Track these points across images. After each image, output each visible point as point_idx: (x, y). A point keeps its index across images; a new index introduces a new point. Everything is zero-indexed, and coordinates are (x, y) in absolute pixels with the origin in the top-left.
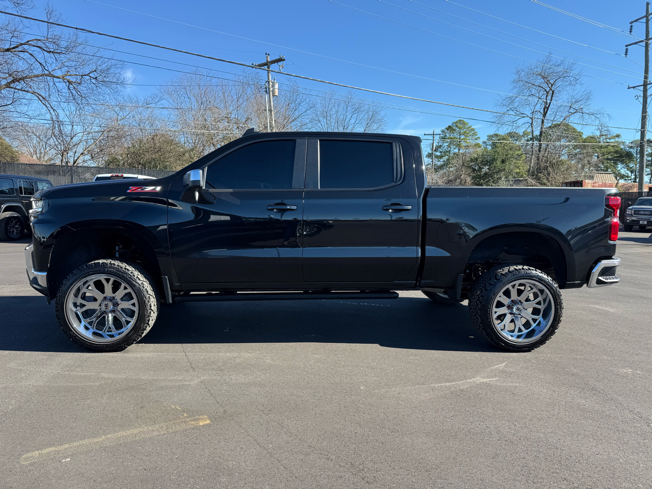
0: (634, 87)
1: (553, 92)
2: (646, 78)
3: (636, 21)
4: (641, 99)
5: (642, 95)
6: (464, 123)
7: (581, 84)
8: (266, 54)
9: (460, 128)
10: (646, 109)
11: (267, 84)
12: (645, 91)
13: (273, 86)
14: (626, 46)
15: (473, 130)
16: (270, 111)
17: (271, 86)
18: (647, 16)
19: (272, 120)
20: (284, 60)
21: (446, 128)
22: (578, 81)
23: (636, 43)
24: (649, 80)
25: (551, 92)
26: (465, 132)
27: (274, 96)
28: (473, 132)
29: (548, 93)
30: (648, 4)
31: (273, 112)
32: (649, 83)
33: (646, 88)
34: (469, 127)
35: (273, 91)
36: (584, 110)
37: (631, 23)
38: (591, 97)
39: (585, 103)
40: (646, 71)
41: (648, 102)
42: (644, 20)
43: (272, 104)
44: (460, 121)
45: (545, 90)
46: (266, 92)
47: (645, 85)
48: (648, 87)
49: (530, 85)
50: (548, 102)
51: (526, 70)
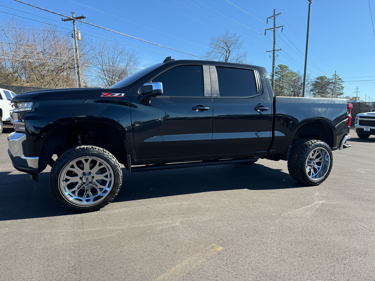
0: (269, 51)
2: (274, 47)
3: (270, 18)
4: (272, 58)
5: (272, 56)
7: (243, 48)
8: (72, 13)
10: (274, 63)
11: (73, 32)
12: (274, 54)
13: (77, 34)
14: (265, 30)
16: (76, 49)
17: (76, 33)
18: (274, 16)
19: (77, 55)
20: (85, 18)
22: (241, 47)
23: (269, 29)
24: (275, 48)
25: (229, 51)
27: (78, 40)
29: (227, 51)
30: (274, 10)
31: (78, 50)
32: (275, 50)
35: (78, 37)
37: (267, 19)
38: (246, 55)
39: (244, 58)
40: (274, 44)
41: (275, 59)
42: (273, 18)
43: (77, 45)
45: (226, 50)
46: (72, 37)
47: (274, 51)
48: (275, 52)
49: (218, 46)
50: (227, 57)
51: (217, 38)
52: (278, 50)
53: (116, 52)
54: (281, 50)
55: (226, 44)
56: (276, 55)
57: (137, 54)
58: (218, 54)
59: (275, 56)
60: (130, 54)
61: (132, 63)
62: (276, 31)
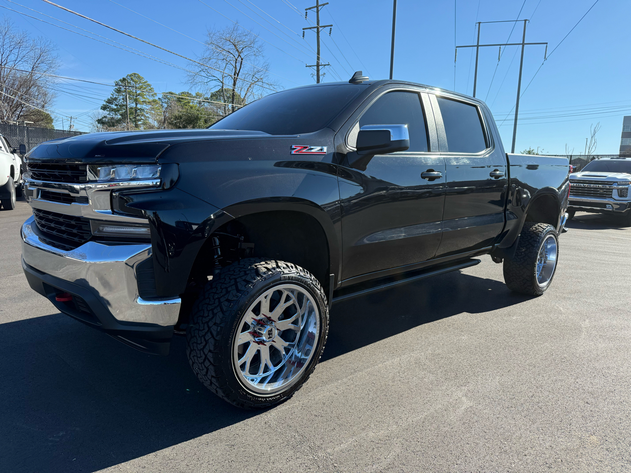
0: (310, 66)
1: (242, 60)
2: (318, 58)
3: (310, 9)
4: (315, 77)
5: (316, 72)
6: (139, 77)
7: (263, 56)
9: (135, 82)
12: (318, 71)
14: (303, 29)
15: (149, 85)
18: (317, 7)
21: (120, 80)
22: (260, 53)
23: (310, 28)
25: (239, 59)
26: (142, 87)
28: (149, 88)
29: (237, 59)
32: (320, 64)
33: (319, 68)
34: (145, 82)
36: (264, 80)
37: (306, 10)
39: (265, 73)
40: (318, 53)
42: (315, 9)
44: (135, 74)
45: (235, 57)
47: (318, 66)
48: (320, 67)
49: (219, 49)
50: (238, 68)
51: (218, 34)
52: (325, 65)
53: (7, 41)
54: (329, 65)
55: (235, 46)
56: (321, 73)
57: (55, 49)
58: (220, 62)
59: (320, 74)
60: (39, 47)
61: (43, 67)
62: (320, 33)
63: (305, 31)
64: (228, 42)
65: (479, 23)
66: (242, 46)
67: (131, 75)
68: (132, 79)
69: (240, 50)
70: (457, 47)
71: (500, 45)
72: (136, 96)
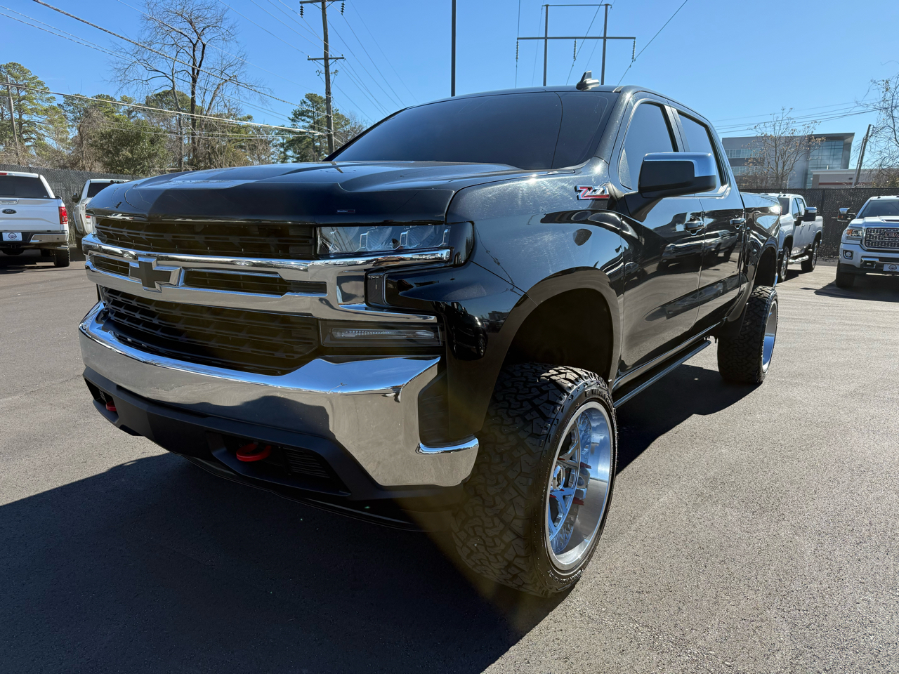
0: (315, 59)
1: (204, 46)
2: (326, 47)
4: (323, 76)
5: (324, 71)
6: (22, 70)
7: (237, 42)
9: (17, 78)
10: (329, 90)
12: (327, 66)
14: (301, 3)
15: (40, 83)
22: (233, 37)
24: (330, 53)
25: (199, 46)
26: (27, 86)
28: (41, 88)
29: (194, 45)
32: (330, 57)
33: (328, 63)
34: (34, 78)
36: (239, 79)
38: (246, 62)
39: (240, 68)
40: (326, 40)
41: (331, 82)
44: (14, 64)
45: (191, 42)
47: (326, 59)
48: (330, 61)
49: (167, 28)
50: (198, 60)
51: (162, 5)
52: (337, 59)
54: (343, 58)
55: (191, 23)
56: (331, 69)
59: (330, 72)
62: (327, 9)
63: (303, 5)
64: (180, 17)
65: (547, 6)
66: (202, 25)
67: (7, 67)
68: (9, 73)
69: (199, 31)
70: (518, 39)
71: (576, 38)
72: (20, 101)
